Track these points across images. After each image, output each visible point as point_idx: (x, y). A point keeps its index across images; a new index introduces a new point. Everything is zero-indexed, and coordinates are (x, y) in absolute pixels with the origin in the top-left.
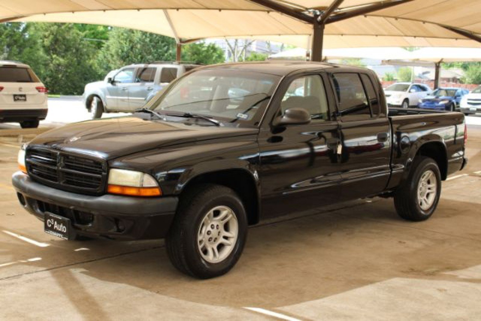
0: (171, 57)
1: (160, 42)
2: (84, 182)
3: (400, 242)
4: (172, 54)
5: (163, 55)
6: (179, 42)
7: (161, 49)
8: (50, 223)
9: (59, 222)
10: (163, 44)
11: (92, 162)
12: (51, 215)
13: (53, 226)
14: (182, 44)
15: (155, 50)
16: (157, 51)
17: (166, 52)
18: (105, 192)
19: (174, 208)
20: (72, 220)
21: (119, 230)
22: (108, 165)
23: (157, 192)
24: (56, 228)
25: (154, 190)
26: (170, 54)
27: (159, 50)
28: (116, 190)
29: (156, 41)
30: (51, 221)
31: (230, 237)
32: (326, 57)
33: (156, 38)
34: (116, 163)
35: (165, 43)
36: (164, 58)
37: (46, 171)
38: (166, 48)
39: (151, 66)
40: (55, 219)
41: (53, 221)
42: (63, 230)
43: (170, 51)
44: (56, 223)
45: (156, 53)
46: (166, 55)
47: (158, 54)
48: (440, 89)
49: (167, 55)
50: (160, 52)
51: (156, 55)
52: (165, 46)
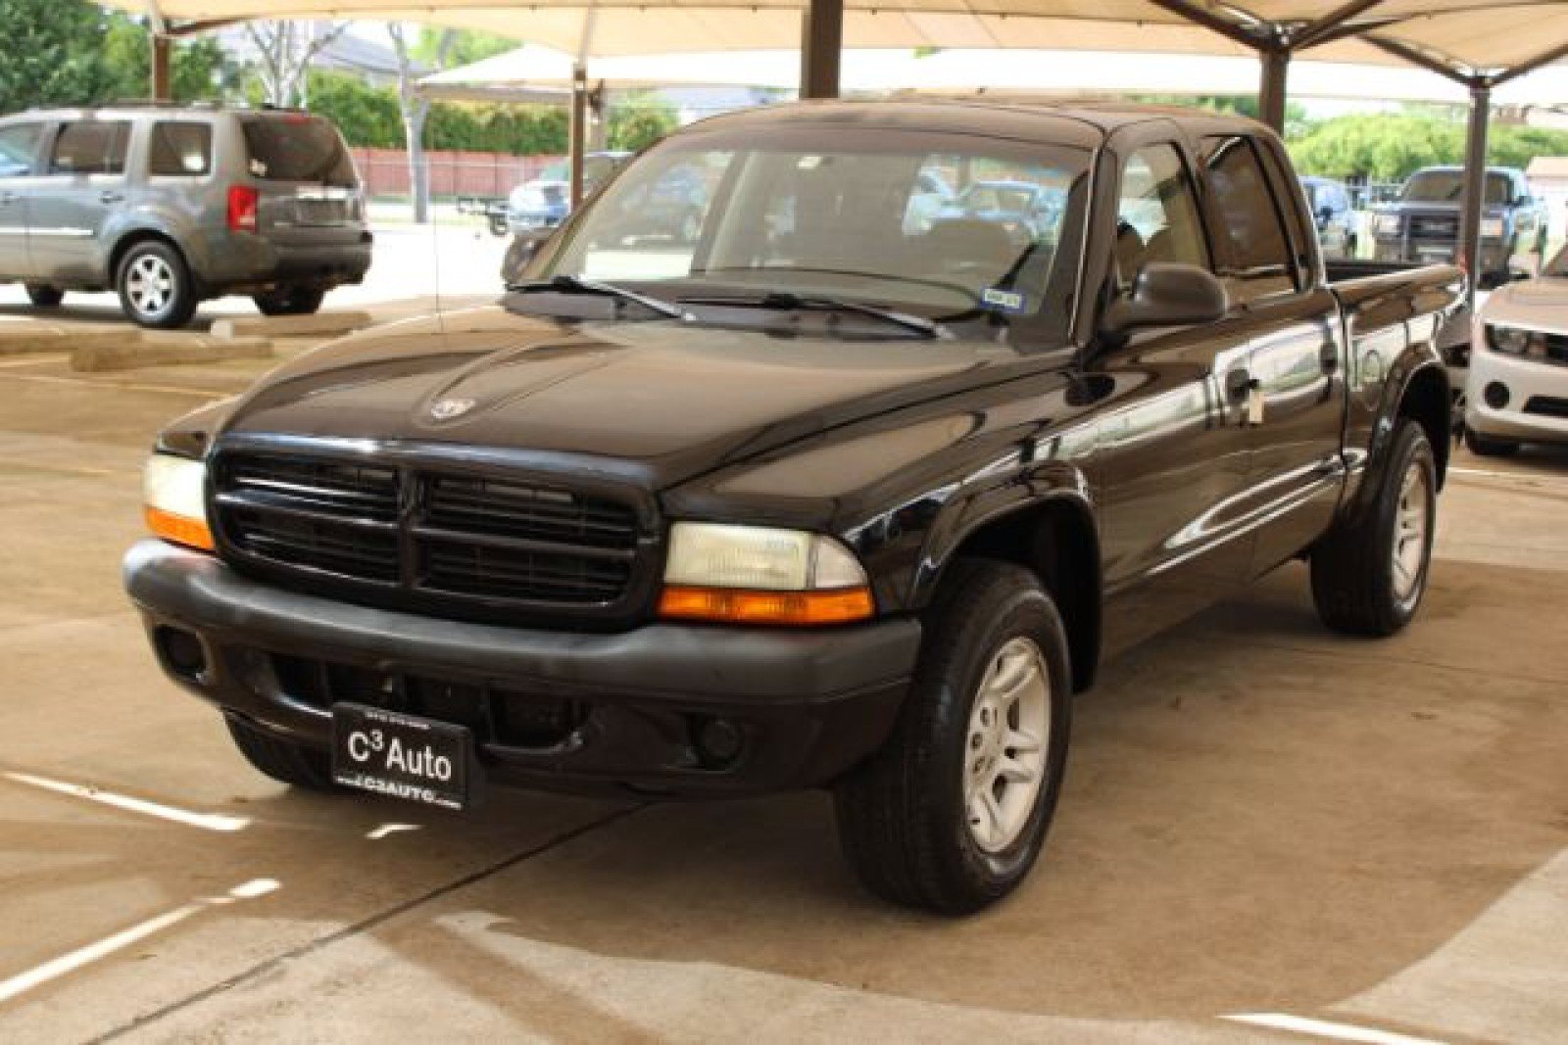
0: (73, 84)
1: (31, 31)
2: (531, 579)
3: (1419, 716)
4: (78, 75)
5: (45, 76)
6: (163, 28)
7: (34, 54)
8: (360, 747)
9: (413, 741)
10: (41, 38)
11: (567, 498)
12: (370, 715)
13: (379, 757)
14: (172, 37)
15: (15, 60)
16: (22, 61)
17: (55, 64)
18: (649, 616)
19: (909, 661)
20: (479, 730)
21: (706, 761)
22: (661, 507)
23: (863, 605)
24: (395, 765)
25: (851, 598)
26: (71, 73)
27: (31, 60)
28: (696, 604)
29: (13, 27)
30: (371, 739)
31: (1023, 751)
32: (601, 83)
33: (11, 14)
34: (694, 500)
35: (47, 34)
36: (49, 85)
37: (314, 538)
38: (52, 52)
39: (106, 115)
40: (390, 731)
41: (379, 738)
42: (438, 773)
43: (72, 63)
44: (395, 744)
45: (16, 69)
46: (56, 74)
47: (26, 73)
48: (978, 187)
49: (61, 77)
50: (33, 65)
51: (17, 76)
52: (47, 45)
